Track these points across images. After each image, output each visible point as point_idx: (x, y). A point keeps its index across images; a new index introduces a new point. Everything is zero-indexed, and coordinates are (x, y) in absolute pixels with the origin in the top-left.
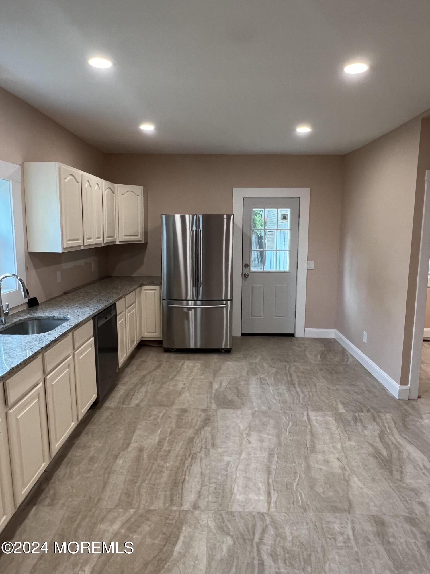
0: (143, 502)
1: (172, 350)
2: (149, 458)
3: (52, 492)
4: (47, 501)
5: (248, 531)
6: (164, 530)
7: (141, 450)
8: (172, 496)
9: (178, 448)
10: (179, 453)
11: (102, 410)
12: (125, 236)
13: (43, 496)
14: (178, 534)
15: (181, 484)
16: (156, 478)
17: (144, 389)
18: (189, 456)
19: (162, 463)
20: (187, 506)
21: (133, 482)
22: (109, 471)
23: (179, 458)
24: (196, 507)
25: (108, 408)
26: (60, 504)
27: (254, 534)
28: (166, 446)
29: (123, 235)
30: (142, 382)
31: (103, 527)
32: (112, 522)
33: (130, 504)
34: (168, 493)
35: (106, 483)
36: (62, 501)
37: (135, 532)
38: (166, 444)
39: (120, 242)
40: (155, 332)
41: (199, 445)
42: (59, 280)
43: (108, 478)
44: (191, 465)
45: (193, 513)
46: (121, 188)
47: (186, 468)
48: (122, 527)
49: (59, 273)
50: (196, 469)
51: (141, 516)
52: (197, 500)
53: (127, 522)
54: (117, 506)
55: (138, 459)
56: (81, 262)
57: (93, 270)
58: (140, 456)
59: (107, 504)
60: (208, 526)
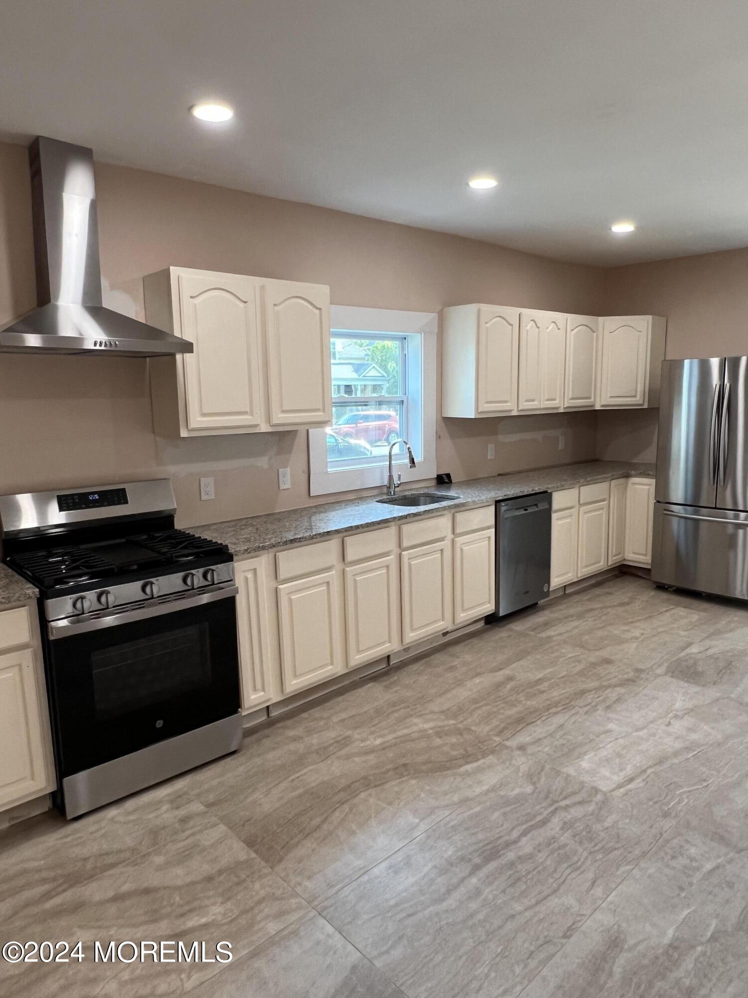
0: (469, 721)
1: (669, 589)
2: (512, 689)
3: (395, 678)
4: (386, 683)
5: (561, 794)
6: (469, 749)
7: (510, 679)
8: (504, 729)
9: (555, 694)
10: (553, 698)
11: (502, 629)
12: (611, 397)
13: (386, 678)
14: (480, 757)
15: (525, 724)
16: (503, 708)
17: (576, 623)
18: (563, 705)
19: (523, 699)
20: (513, 743)
21: (475, 701)
22: (459, 683)
23: (549, 702)
24: (522, 748)
25: (511, 630)
26: (394, 689)
27: (565, 798)
28: (544, 686)
29: (609, 396)
30: (580, 616)
31: (415, 720)
32: (427, 721)
33: (455, 716)
34: (502, 725)
35: (449, 690)
36: (398, 688)
37: (440, 737)
38: (546, 684)
39: (602, 406)
40: (646, 555)
41: (589, 701)
42: (490, 456)
43: (453, 688)
44: (557, 713)
45: (512, 751)
46: (609, 324)
47: (547, 713)
48: (432, 728)
49: (491, 447)
50: (559, 720)
51: (458, 729)
52: (528, 744)
53: (439, 727)
54: (442, 712)
55: (499, 685)
56: (538, 435)
57: (560, 448)
58: (503, 683)
59: (434, 707)
60: (518, 768)
